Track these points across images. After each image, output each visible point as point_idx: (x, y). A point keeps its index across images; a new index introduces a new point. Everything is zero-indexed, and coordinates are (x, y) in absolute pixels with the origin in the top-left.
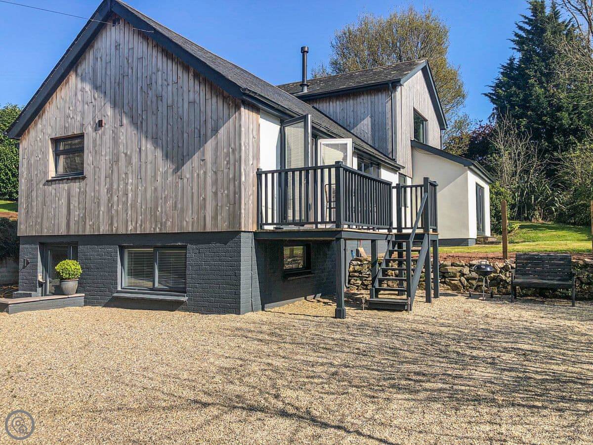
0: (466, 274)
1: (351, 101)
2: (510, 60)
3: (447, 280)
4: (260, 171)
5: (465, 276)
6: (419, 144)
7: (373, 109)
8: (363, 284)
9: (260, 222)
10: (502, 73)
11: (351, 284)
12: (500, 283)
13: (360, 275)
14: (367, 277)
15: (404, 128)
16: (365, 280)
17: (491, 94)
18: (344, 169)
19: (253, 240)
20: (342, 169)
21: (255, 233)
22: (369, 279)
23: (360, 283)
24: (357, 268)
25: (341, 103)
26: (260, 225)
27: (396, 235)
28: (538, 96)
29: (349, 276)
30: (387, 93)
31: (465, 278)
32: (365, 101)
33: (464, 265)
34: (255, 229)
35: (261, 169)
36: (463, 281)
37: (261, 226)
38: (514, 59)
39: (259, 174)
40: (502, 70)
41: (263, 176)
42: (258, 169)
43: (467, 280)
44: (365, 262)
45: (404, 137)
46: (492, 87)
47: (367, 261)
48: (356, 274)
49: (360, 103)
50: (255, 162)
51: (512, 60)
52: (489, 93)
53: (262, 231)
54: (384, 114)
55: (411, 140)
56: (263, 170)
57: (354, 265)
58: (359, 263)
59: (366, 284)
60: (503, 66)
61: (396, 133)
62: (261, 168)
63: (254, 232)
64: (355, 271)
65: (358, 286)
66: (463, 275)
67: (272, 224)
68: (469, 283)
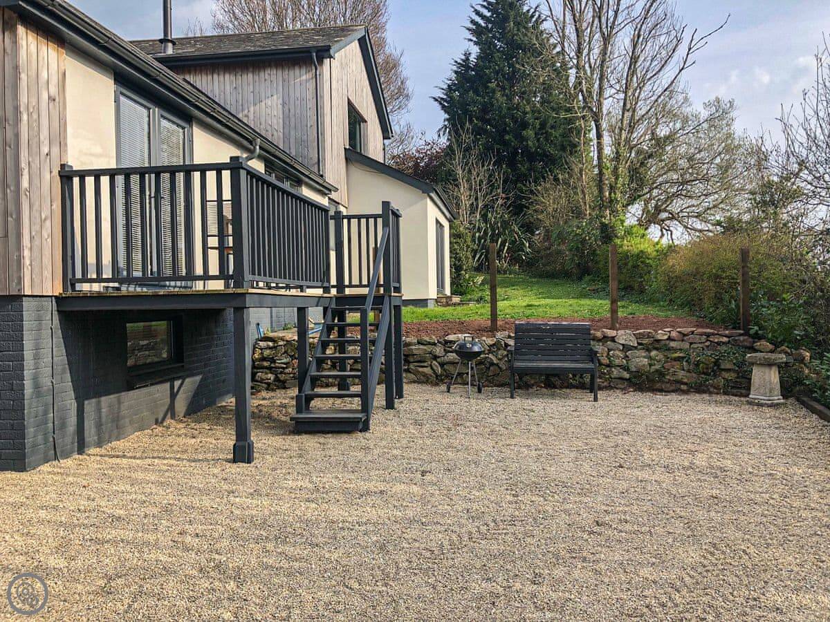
0: (439, 357)
1: (250, 75)
2: (465, 55)
3: (412, 366)
4: (66, 169)
5: (439, 360)
6: (355, 155)
7: (286, 89)
8: (277, 379)
9: (70, 276)
10: (456, 72)
11: (257, 381)
12: (489, 368)
13: (273, 365)
14: (284, 368)
15: (335, 128)
16: (281, 373)
17: (442, 99)
18: (249, 173)
19: (55, 313)
20: (245, 172)
21: (59, 299)
22: (287, 371)
23: (272, 378)
24: (267, 353)
25: (233, 78)
26: (69, 281)
27: (337, 298)
28: (500, 107)
29: (254, 367)
30: (309, 68)
31: (439, 363)
32: (273, 78)
33: (436, 342)
34: (58, 290)
35: (71, 167)
36: (435, 368)
37: (73, 286)
38: (470, 54)
39: (66, 176)
40: (455, 68)
41: (76, 180)
42: (63, 166)
43: (442, 365)
44: (281, 343)
45: (335, 141)
46: (443, 89)
47: (283, 341)
48: (266, 364)
49: (265, 80)
50: (55, 150)
51: (467, 55)
52: (439, 97)
53: (74, 294)
54: (305, 102)
55: (345, 149)
56: (74, 169)
57: (261, 349)
58: (271, 344)
59: (282, 379)
60: (456, 62)
61: (323, 134)
62: (69, 164)
63: (56, 297)
64: (264, 359)
65: (269, 384)
66: (435, 357)
67: (99, 280)
68: (444, 370)
